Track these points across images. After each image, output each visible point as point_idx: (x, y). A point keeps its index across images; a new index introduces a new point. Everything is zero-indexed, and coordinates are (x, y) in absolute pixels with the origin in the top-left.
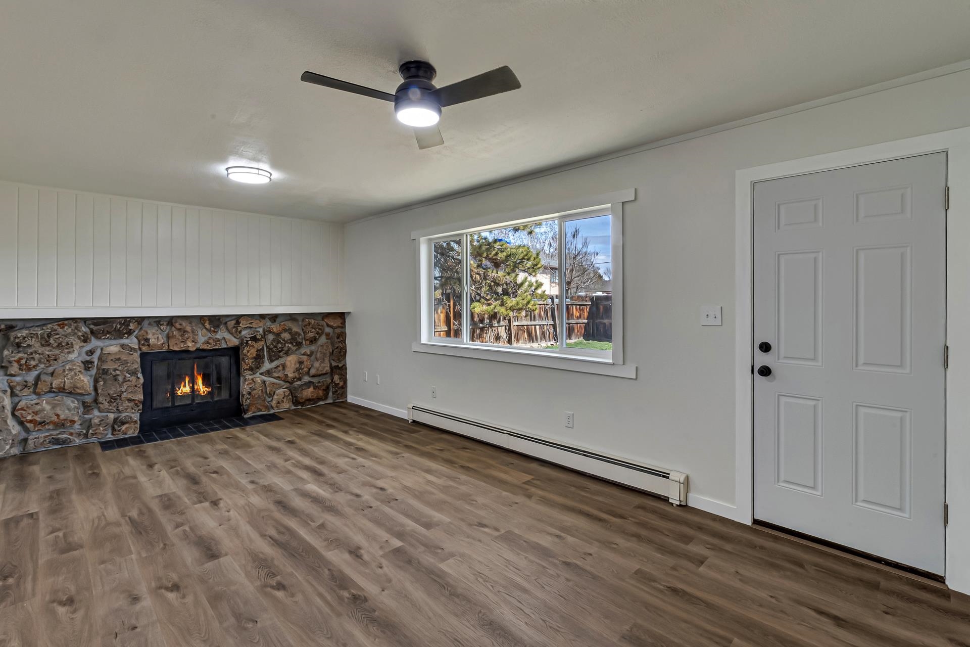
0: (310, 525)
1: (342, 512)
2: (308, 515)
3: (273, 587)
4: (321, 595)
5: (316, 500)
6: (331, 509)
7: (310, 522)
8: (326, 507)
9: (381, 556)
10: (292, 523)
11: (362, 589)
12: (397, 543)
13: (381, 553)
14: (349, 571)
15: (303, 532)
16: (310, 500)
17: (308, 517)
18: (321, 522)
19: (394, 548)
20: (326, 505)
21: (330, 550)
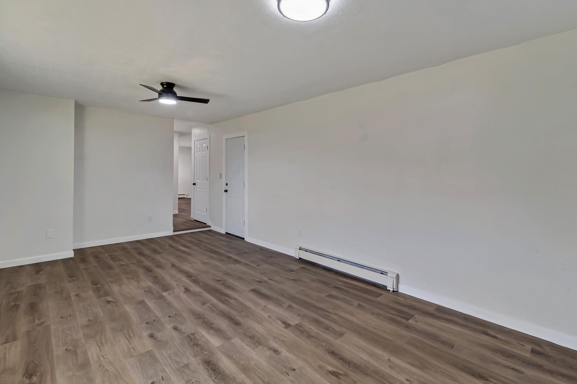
0: (211, 305)
1: (191, 313)
2: (213, 311)
3: (221, 281)
4: (203, 278)
5: (209, 326)
6: (198, 316)
7: (211, 306)
8: (202, 318)
9: (175, 288)
10: (222, 306)
11: (188, 279)
12: (165, 294)
13: (175, 290)
14: (191, 284)
15: (215, 301)
16: (214, 325)
17: (213, 310)
18: (205, 307)
19: (166, 292)
20: (201, 320)
21: (199, 291)
